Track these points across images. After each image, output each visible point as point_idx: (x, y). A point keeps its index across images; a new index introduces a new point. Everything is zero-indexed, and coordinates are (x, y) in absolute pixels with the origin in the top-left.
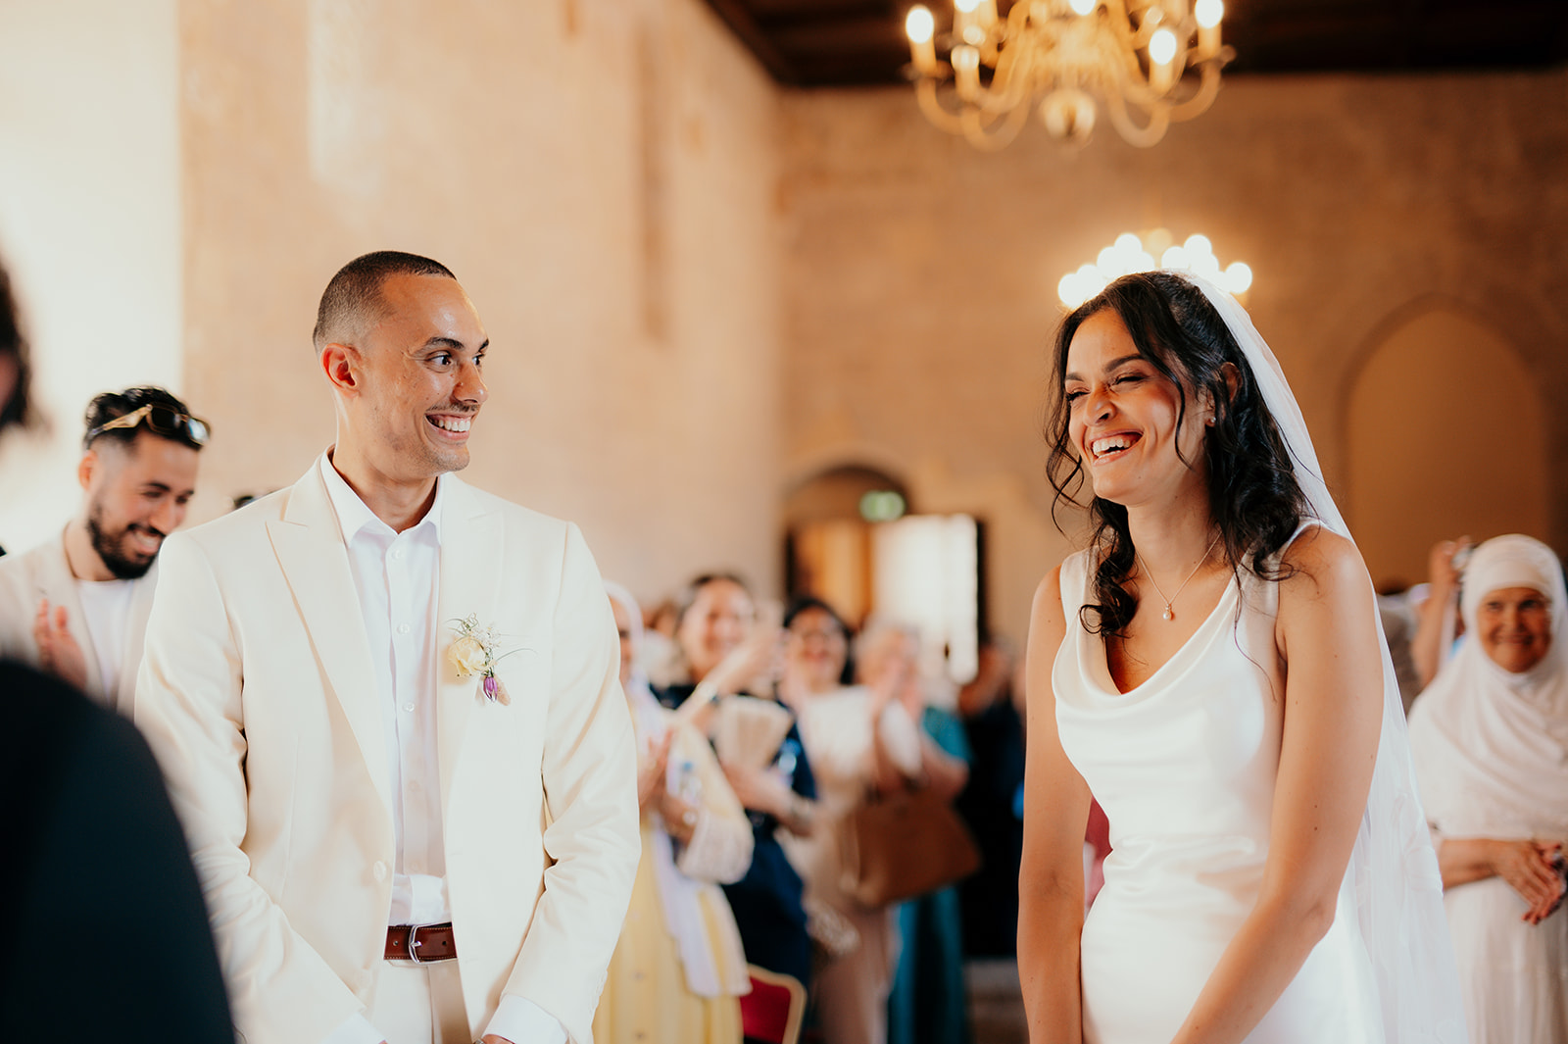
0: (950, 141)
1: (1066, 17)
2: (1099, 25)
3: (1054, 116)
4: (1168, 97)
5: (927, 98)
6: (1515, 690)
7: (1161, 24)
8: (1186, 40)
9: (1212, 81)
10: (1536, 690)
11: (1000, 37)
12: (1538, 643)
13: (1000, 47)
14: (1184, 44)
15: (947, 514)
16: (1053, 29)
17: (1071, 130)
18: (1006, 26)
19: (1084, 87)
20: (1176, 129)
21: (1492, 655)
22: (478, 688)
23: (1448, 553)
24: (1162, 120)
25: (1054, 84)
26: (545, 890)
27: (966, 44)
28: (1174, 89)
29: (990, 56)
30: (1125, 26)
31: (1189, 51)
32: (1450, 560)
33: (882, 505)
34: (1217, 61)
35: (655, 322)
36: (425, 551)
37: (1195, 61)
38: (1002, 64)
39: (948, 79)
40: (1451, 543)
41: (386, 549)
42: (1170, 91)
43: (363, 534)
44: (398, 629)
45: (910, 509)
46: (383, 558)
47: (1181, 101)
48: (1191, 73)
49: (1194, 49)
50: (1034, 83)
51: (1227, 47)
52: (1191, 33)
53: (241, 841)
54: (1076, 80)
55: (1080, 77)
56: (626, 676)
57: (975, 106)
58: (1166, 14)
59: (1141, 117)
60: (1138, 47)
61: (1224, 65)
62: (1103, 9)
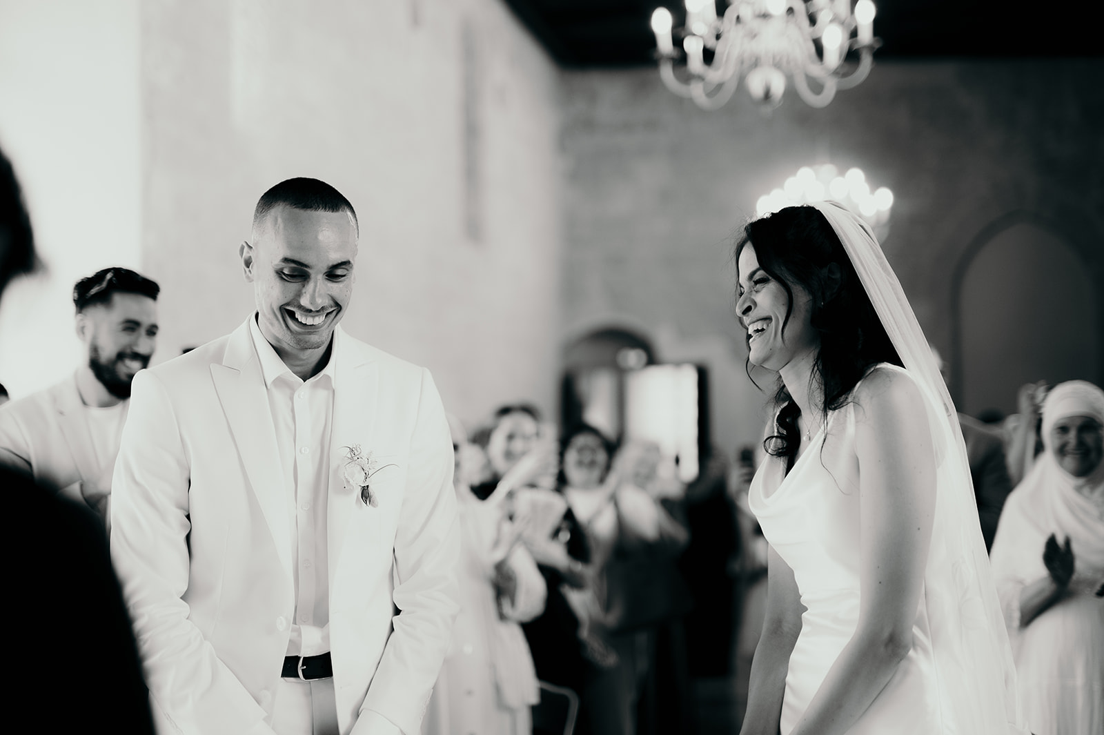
0: (682, 103)
1: (765, 16)
2: (787, 22)
3: (756, 85)
4: (836, 73)
5: (667, 72)
6: (1079, 489)
7: (832, 21)
8: (849, 32)
9: (867, 62)
10: (1093, 489)
11: (718, 30)
12: (1093, 455)
13: (718, 37)
14: (847, 35)
15: (678, 364)
16: (756, 24)
17: (767, 95)
18: (722, 23)
19: (777, 65)
20: (841, 95)
21: (1061, 464)
22: (358, 496)
23: (1030, 392)
24: (831, 87)
25: (756, 63)
26: (393, 630)
27: (694, 35)
28: (841, 66)
29: (711, 43)
30: (806, 22)
31: (851, 40)
32: (1032, 398)
33: (633, 357)
34: (870, 47)
35: (473, 229)
36: (322, 394)
37: (855, 47)
38: (720, 49)
39: (681, 59)
40: (1032, 385)
41: (294, 392)
42: (837, 69)
43: (280, 382)
44: (300, 451)
45: (652, 360)
46: (292, 399)
47: (845, 75)
48: (852, 56)
49: (854, 39)
50: (742, 62)
51: (876, 38)
52: (853, 27)
53: (183, 594)
54: (771, 60)
55: (774, 58)
56: (456, 481)
57: (700, 78)
58: (835, 14)
59: (816, 87)
60: (815, 37)
61: (875, 50)
62: (790, 11)
